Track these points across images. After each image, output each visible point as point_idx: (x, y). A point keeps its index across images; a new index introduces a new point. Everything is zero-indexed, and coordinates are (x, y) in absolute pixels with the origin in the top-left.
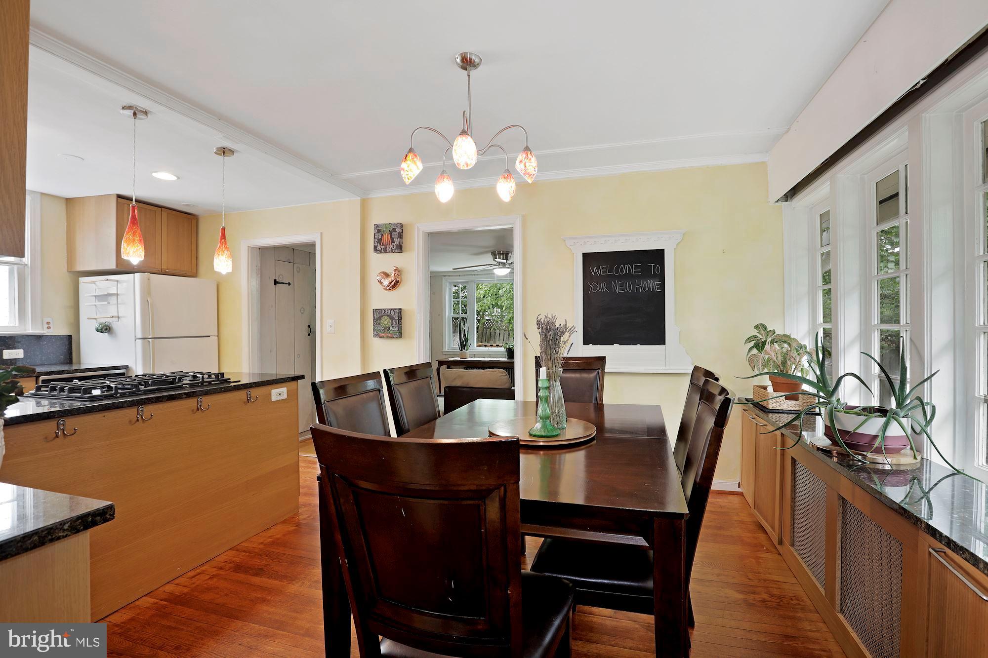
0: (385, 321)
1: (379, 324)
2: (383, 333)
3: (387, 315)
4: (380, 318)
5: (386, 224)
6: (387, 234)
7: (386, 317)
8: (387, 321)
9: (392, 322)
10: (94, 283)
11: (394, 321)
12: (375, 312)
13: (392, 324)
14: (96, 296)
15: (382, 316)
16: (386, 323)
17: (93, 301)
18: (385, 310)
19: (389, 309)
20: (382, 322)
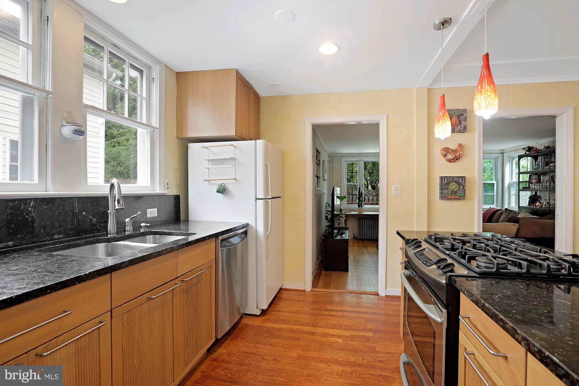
0: (453, 186)
1: (447, 189)
2: (451, 196)
3: (455, 182)
4: (448, 184)
5: (454, 110)
6: (455, 118)
7: (454, 183)
8: (455, 186)
9: (460, 187)
10: (206, 148)
11: (461, 186)
12: (443, 179)
13: (459, 189)
14: (209, 160)
15: (451, 182)
16: (453, 187)
17: (206, 164)
18: (453, 178)
19: (457, 177)
20: (450, 186)
